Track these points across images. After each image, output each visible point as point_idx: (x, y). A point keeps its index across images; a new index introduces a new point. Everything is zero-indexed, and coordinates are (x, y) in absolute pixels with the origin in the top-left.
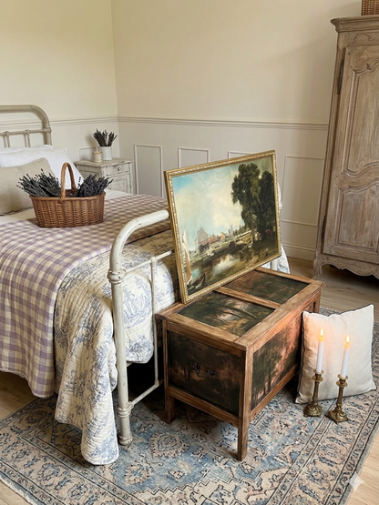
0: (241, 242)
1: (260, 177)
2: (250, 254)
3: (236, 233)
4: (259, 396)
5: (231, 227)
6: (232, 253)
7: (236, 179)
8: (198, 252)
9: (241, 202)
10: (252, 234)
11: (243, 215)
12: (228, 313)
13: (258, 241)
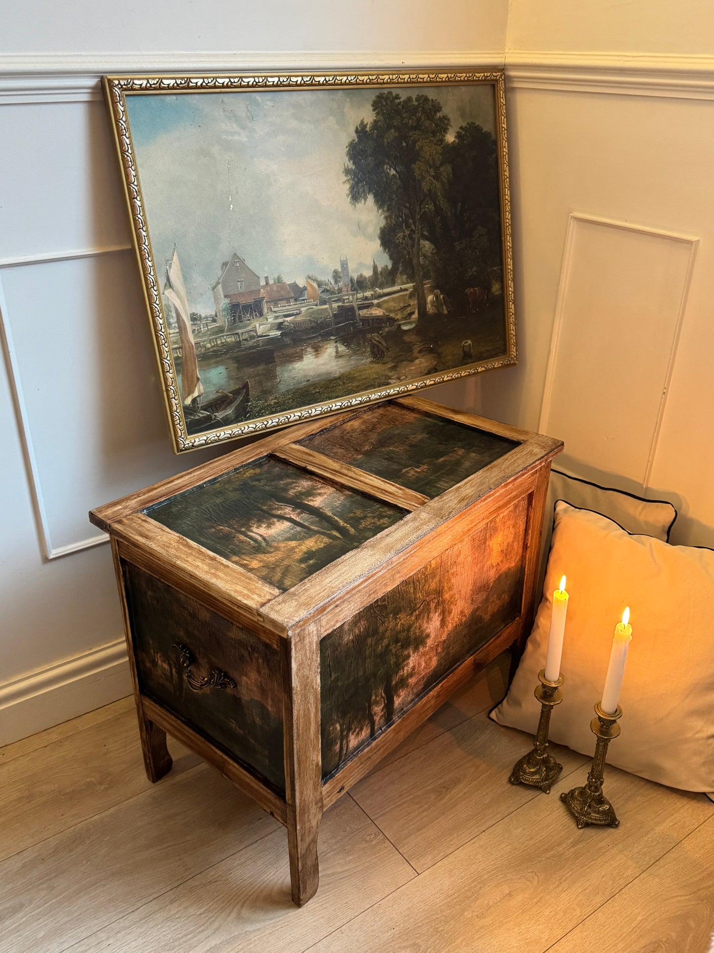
0: (377, 312)
1: (450, 138)
2: (409, 348)
3: (360, 284)
4: (353, 741)
5: (344, 265)
6: (345, 340)
7: (361, 131)
8: (223, 321)
9: (380, 201)
10: (419, 294)
11: (387, 238)
12: (281, 518)
13: (438, 316)
